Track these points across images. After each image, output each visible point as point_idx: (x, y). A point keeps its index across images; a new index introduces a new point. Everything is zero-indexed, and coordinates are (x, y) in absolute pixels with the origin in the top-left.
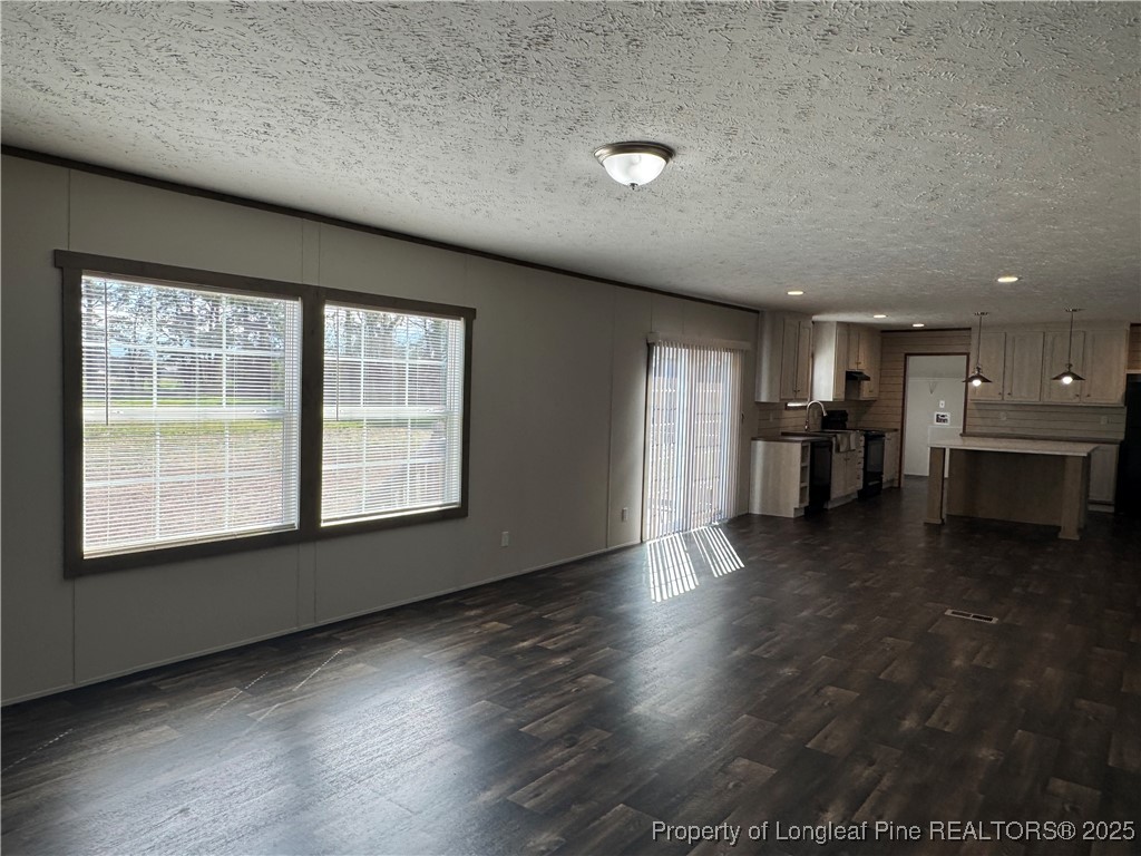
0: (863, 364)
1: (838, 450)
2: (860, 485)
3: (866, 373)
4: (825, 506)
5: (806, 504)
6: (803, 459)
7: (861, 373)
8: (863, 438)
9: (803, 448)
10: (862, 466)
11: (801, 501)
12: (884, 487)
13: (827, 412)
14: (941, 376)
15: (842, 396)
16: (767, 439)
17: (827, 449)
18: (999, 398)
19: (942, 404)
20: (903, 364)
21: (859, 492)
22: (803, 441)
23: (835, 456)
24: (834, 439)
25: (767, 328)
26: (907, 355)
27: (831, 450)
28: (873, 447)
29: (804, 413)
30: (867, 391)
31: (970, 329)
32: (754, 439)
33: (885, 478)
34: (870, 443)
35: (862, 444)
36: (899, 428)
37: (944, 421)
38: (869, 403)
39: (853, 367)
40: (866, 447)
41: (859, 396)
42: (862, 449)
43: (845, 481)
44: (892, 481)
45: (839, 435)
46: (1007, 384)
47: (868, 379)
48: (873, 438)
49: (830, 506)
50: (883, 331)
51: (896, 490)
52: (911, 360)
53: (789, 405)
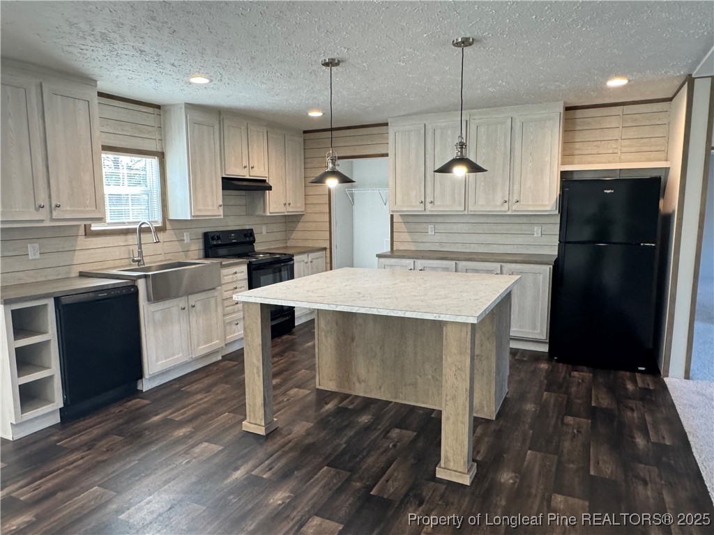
7: (264, 181)
18: (421, 208)
31: (386, 124)
36: (328, 247)
39: (238, 173)
41: (265, 210)
46: (429, 190)
50: (305, 132)
53: (92, 229)
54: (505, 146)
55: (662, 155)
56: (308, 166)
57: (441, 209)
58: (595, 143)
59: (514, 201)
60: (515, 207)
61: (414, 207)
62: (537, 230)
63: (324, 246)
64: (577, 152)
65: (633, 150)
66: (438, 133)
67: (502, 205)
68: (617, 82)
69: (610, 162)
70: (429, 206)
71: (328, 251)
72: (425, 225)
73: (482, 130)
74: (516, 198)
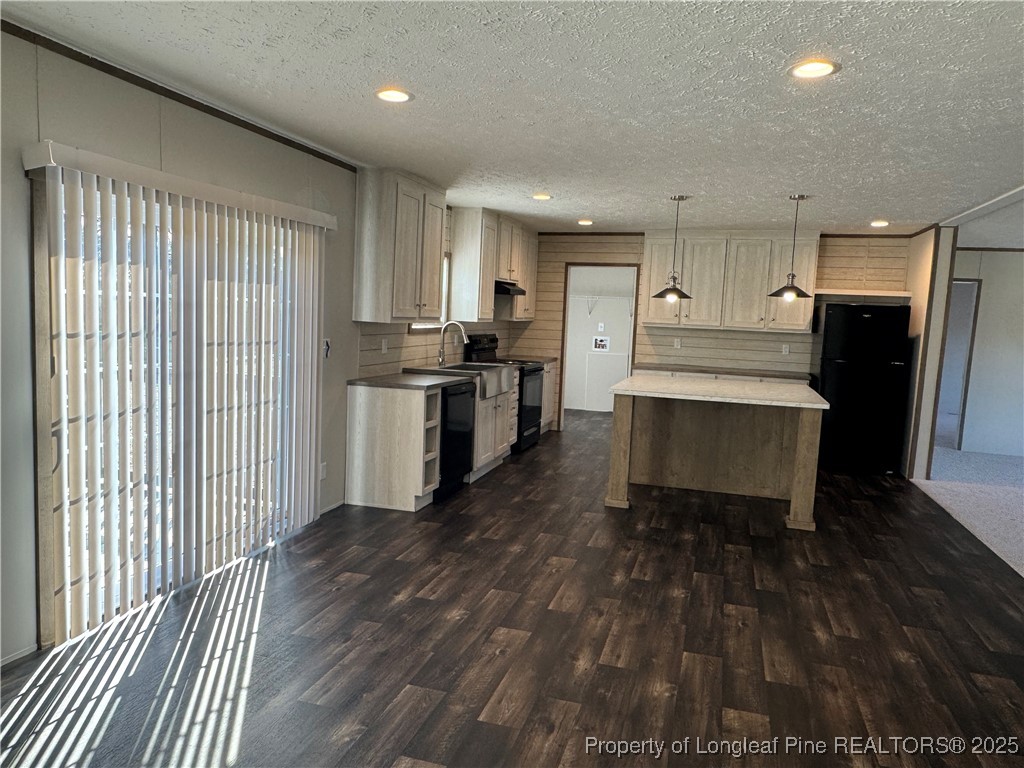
0: (516, 272)
1: (483, 396)
2: (514, 439)
3: (520, 285)
4: (465, 480)
5: (435, 485)
6: (428, 417)
7: (514, 285)
8: (517, 374)
9: (429, 399)
10: (516, 411)
11: (426, 482)
12: (541, 433)
13: (469, 337)
14: (600, 294)
15: (490, 316)
16: (373, 382)
17: (468, 395)
18: (675, 321)
19: (601, 327)
20: (563, 275)
21: (514, 448)
22: (429, 388)
23: (480, 404)
24: (478, 380)
25: (370, 196)
26: (568, 264)
27: (473, 395)
28: (529, 385)
29: (438, 338)
30: (521, 308)
31: (643, 234)
32: (351, 383)
33: (543, 421)
34: (525, 379)
35: (517, 381)
36: (559, 357)
37: (603, 346)
38: (523, 325)
39: (505, 276)
40: (521, 385)
41: (511, 315)
42: (516, 389)
43: (492, 438)
44: (550, 424)
45: (484, 373)
47: (523, 293)
48: (529, 372)
49: (472, 478)
50: (540, 234)
51: (554, 434)
52: (573, 270)
53: (413, 327)
54: (764, 268)
55: (902, 285)
56: (540, 270)
57: (695, 323)
58: (844, 270)
59: (771, 319)
60: (771, 325)
61: (667, 319)
62: (785, 348)
63: (555, 356)
64: (826, 276)
65: (876, 278)
66: (697, 249)
67: (759, 322)
68: (879, 224)
69: (856, 289)
70: (684, 320)
71: (559, 362)
72: (669, 339)
73: (743, 249)
74: (772, 316)
